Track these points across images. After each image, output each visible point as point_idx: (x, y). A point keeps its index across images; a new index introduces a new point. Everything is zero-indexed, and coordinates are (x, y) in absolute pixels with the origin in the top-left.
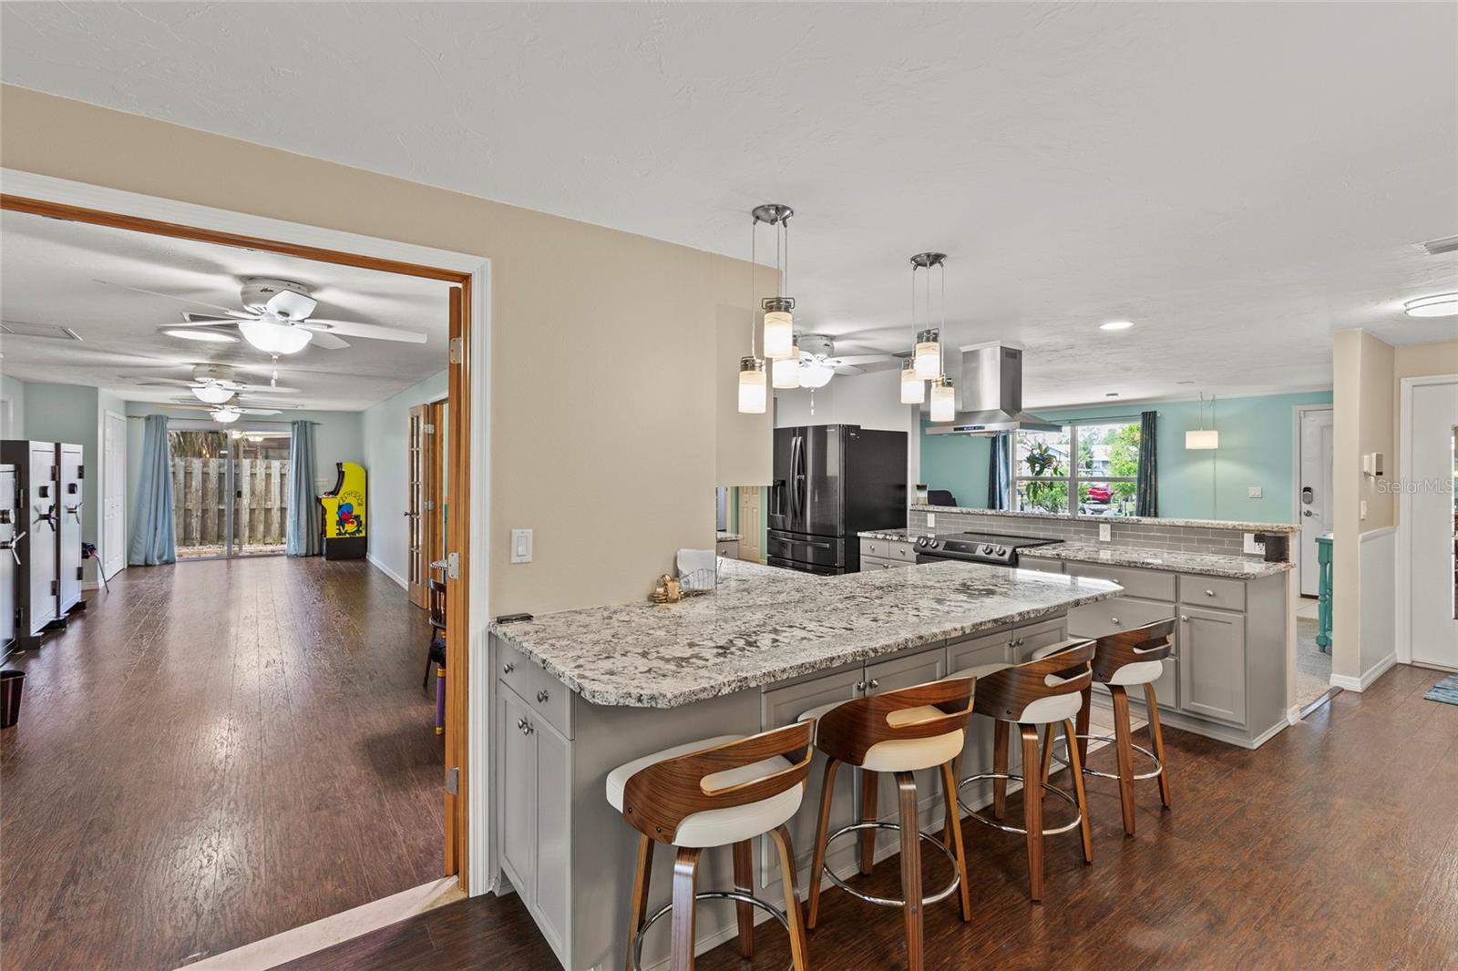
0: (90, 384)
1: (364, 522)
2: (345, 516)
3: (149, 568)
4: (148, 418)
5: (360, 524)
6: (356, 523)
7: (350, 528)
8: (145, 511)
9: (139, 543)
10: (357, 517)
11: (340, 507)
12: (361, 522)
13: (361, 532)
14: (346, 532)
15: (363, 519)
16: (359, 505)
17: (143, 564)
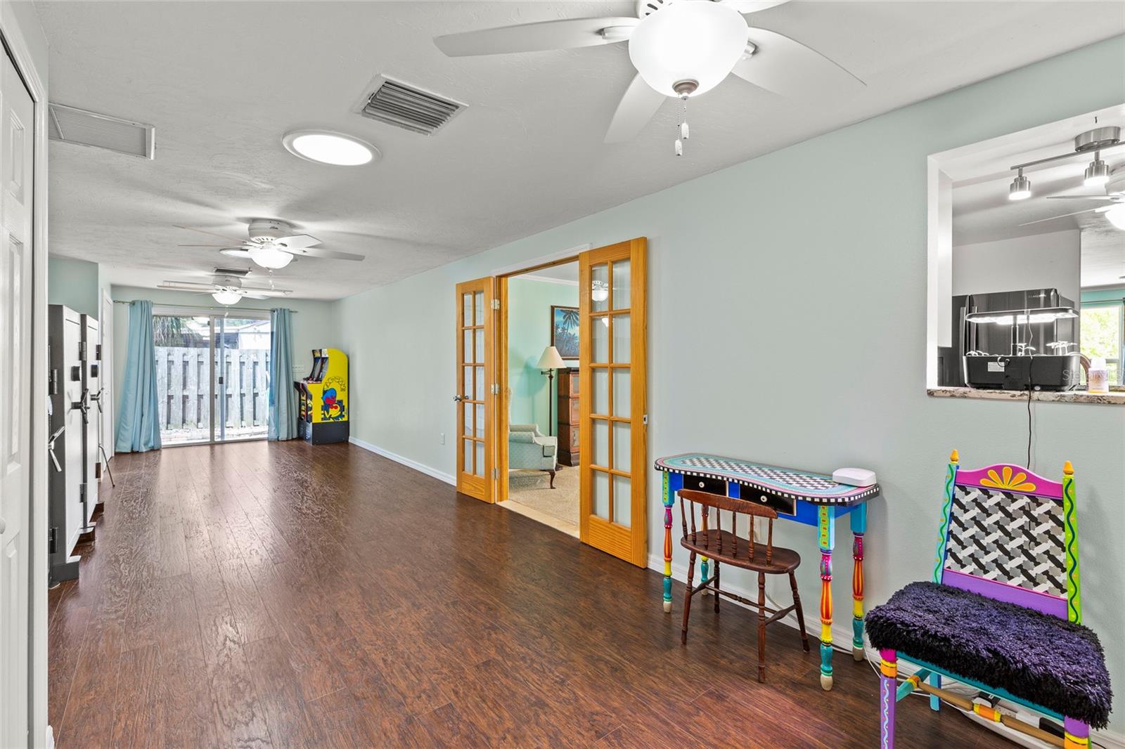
0: (92, 259)
1: (346, 407)
2: (330, 400)
3: (137, 456)
4: (133, 303)
5: (342, 409)
6: (339, 408)
7: (334, 412)
8: (131, 396)
9: (125, 429)
10: (340, 402)
11: (325, 392)
12: (344, 406)
13: (344, 416)
14: (330, 417)
15: (345, 403)
16: (343, 390)
17: (129, 451)
